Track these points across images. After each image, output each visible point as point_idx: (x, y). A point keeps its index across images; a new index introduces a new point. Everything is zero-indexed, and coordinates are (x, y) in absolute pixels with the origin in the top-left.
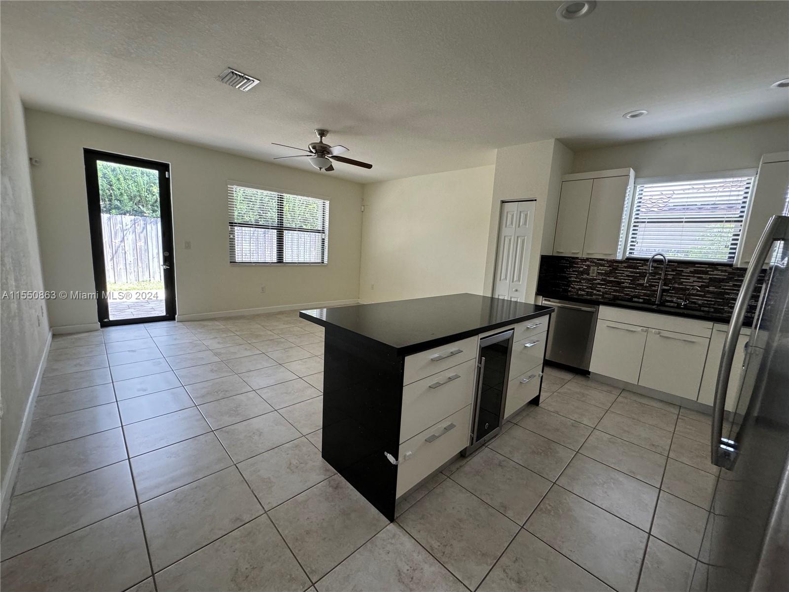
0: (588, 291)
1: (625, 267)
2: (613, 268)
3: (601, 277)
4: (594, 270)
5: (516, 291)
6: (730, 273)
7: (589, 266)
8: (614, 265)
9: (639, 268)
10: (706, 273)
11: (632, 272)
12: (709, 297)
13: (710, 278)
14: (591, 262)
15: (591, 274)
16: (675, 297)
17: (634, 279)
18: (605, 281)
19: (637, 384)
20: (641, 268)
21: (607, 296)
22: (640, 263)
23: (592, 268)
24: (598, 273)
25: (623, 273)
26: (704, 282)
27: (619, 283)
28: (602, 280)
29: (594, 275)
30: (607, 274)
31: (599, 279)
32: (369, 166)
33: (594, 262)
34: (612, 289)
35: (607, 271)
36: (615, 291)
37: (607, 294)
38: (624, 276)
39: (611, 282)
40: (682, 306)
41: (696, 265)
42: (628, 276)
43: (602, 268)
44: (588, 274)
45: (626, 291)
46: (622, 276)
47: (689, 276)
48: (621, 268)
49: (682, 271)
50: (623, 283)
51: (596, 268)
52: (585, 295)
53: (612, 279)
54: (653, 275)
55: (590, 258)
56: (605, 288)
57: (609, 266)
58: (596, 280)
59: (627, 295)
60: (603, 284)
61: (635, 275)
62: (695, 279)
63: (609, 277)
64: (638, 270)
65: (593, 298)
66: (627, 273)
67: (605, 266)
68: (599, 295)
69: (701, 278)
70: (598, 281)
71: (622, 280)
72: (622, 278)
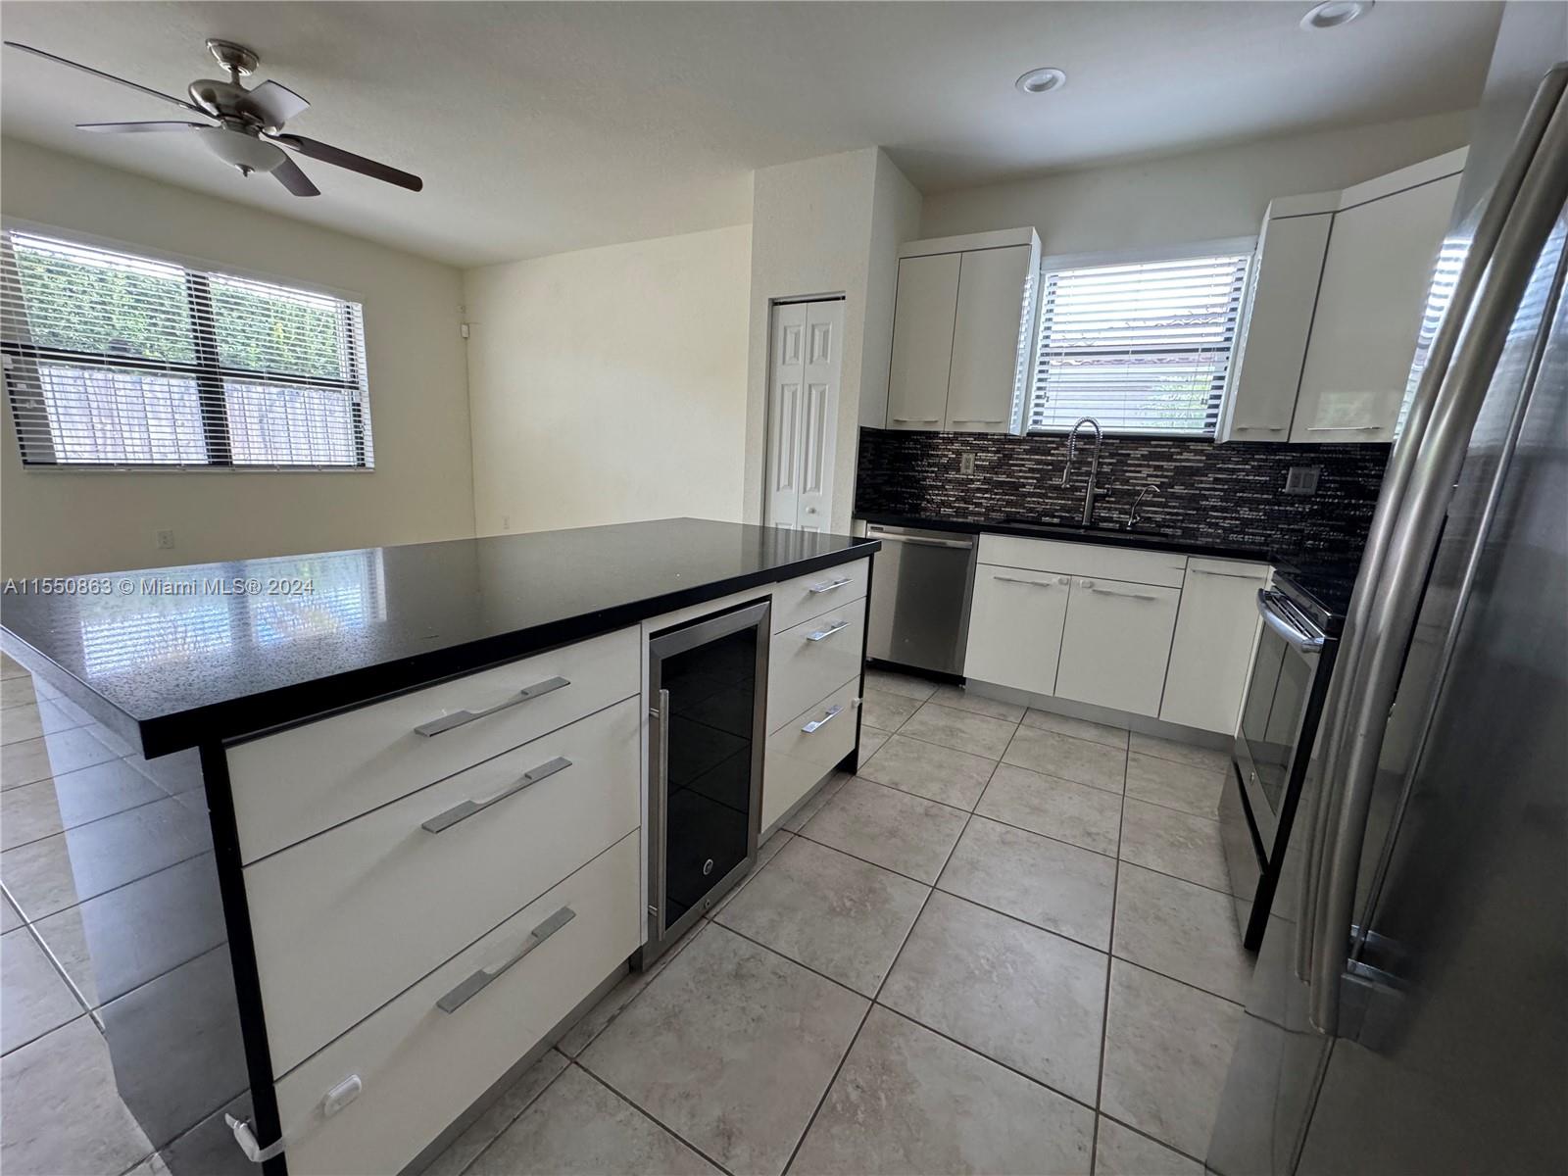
0: (959, 508)
1: (1026, 452)
2: (1005, 455)
3: (981, 476)
4: (968, 461)
5: (813, 511)
6: (1209, 456)
7: (958, 453)
8: (1005, 444)
9: (1052, 452)
10: (1169, 458)
11: (1038, 462)
12: (1174, 507)
13: (1176, 467)
14: (963, 443)
15: (963, 470)
16: (1116, 509)
17: (1043, 477)
18: (989, 484)
19: (1051, 695)
20: (1056, 452)
21: (993, 515)
22: (1053, 442)
23: (965, 456)
24: (976, 466)
25: (1023, 465)
26: (1166, 477)
27: (1015, 487)
28: (985, 481)
29: (970, 471)
30: (993, 468)
31: (979, 480)
32: (413, 183)
33: (968, 444)
34: (1004, 500)
35: (992, 461)
36: (1009, 503)
37: (994, 511)
38: (1025, 472)
39: (1001, 484)
40: (1128, 528)
41: (1151, 443)
42: (1031, 470)
43: (983, 455)
44: (958, 470)
45: (1029, 502)
46: (1021, 471)
47: (1140, 465)
48: (1020, 453)
49: (1129, 455)
50: (1024, 486)
51: (972, 456)
52: (953, 516)
53: (1003, 478)
54: (1077, 465)
55: (962, 434)
56: (991, 499)
57: (995, 452)
58: (972, 481)
59: (1031, 510)
60: (986, 491)
61: (1045, 467)
62: (1151, 471)
63: (996, 473)
64: (1049, 458)
65: (968, 521)
66: (1030, 465)
67: (988, 452)
68: (979, 514)
69: (1160, 468)
70: (977, 485)
71: (1022, 480)
72: (1021, 474)
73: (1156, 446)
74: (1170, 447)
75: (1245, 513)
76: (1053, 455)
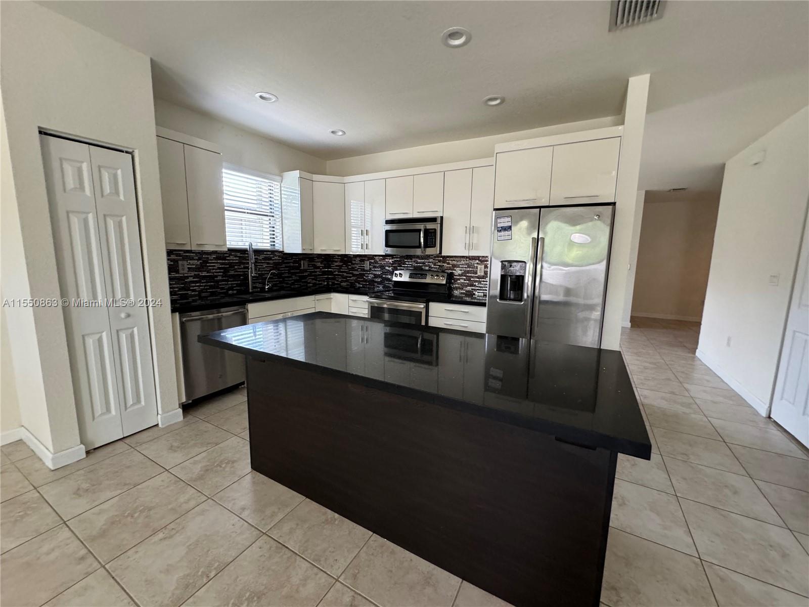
0: (181, 294)
2: (204, 261)
3: (193, 274)
4: (183, 265)
6: (282, 258)
8: (203, 256)
9: (227, 258)
10: (270, 259)
11: (221, 264)
12: (275, 279)
13: (274, 262)
14: (177, 255)
15: (181, 271)
16: (257, 282)
17: (226, 271)
18: (197, 278)
20: (229, 258)
21: (204, 294)
23: (180, 263)
24: (189, 268)
25: (214, 266)
27: (212, 278)
28: (195, 276)
30: (199, 268)
31: (191, 276)
34: (207, 286)
35: (197, 265)
36: (211, 287)
38: (216, 269)
39: (204, 277)
40: (266, 290)
41: (265, 253)
42: (219, 268)
43: (191, 262)
44: (177, 272)
45: (221, 285)
46: (213, 269)
48: (211, 260)
50: (217, 276)
51: (185, 263)
52: (179, 300)
53: (204, 274)
56: (200, 286)
57: (198, 260)
58: (187, 277)
59: (222, 289)
60: (196, 282)
61: (225, 266)
63: (201, 271)
64: (226, 261)
65: (189, 301)
66: (217, 266)
67: (194, 260)
68: (195, 296)
69: (268, 263)
70: (191, 279)
71: (215, 274)
72: (214, 271)
73: (266, 254)
74: (270, 254)
75: (294, 277)
76: (228, 260)
